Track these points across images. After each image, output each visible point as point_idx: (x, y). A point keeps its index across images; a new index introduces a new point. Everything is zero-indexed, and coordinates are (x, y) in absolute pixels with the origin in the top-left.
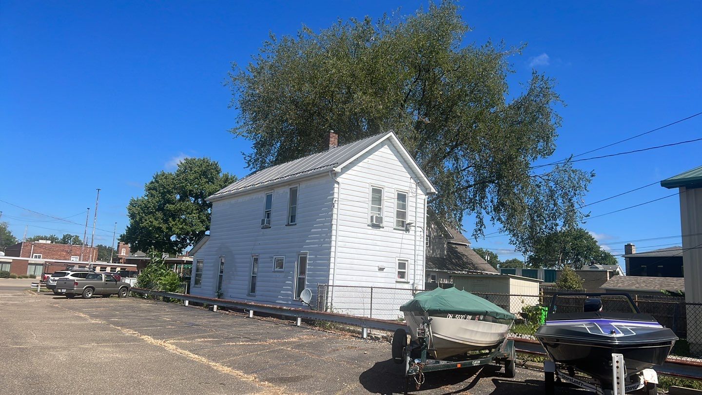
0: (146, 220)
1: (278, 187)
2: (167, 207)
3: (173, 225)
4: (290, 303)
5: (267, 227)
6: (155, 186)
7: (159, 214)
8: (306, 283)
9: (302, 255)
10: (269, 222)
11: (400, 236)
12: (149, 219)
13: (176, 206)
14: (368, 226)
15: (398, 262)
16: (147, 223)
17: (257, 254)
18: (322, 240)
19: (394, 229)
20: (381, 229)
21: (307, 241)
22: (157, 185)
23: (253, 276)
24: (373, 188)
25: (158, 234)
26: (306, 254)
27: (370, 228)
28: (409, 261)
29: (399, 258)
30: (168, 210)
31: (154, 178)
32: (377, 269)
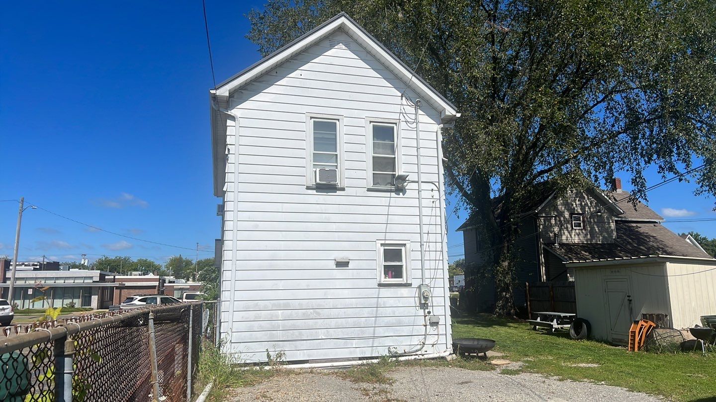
11: (385, 201)
14: (308, 188)
15: (382, 249)
19: (369, 190)
20: (338, 193)
24: (314, 122)
27: (314, 192)
28: (408, 246)
29: (383, 242)
32: (332, 265)
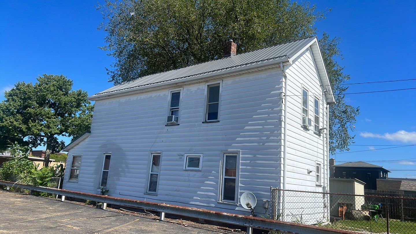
0: (6, 120)
1: (190, 84)
2: (28, 110)
3: (32, 126)
4: (213, 205)
5: (173, 125)
6: (16, 93)
7: (19, 116)
8: (240, 185)
9: (229, 153)
10: (177, 119)
11: (317, 140)
12: (10, 119)
13: (36, 110)
14: (301, 127)
16: (7, 123)
17: (159, 152)
18: (265, 138)
19: (314, 133)
20: (308, 132)
21: (238, 139)
22: (18, 91)
23: (151, 174)
24: (303, 89)
25: (17, 133)
26: (238, 153)
27: (303, 129)
28: (321, 165)
29: (317, 162)
30: (28, 113)
31: (15, 86)
32: (306, 172)
